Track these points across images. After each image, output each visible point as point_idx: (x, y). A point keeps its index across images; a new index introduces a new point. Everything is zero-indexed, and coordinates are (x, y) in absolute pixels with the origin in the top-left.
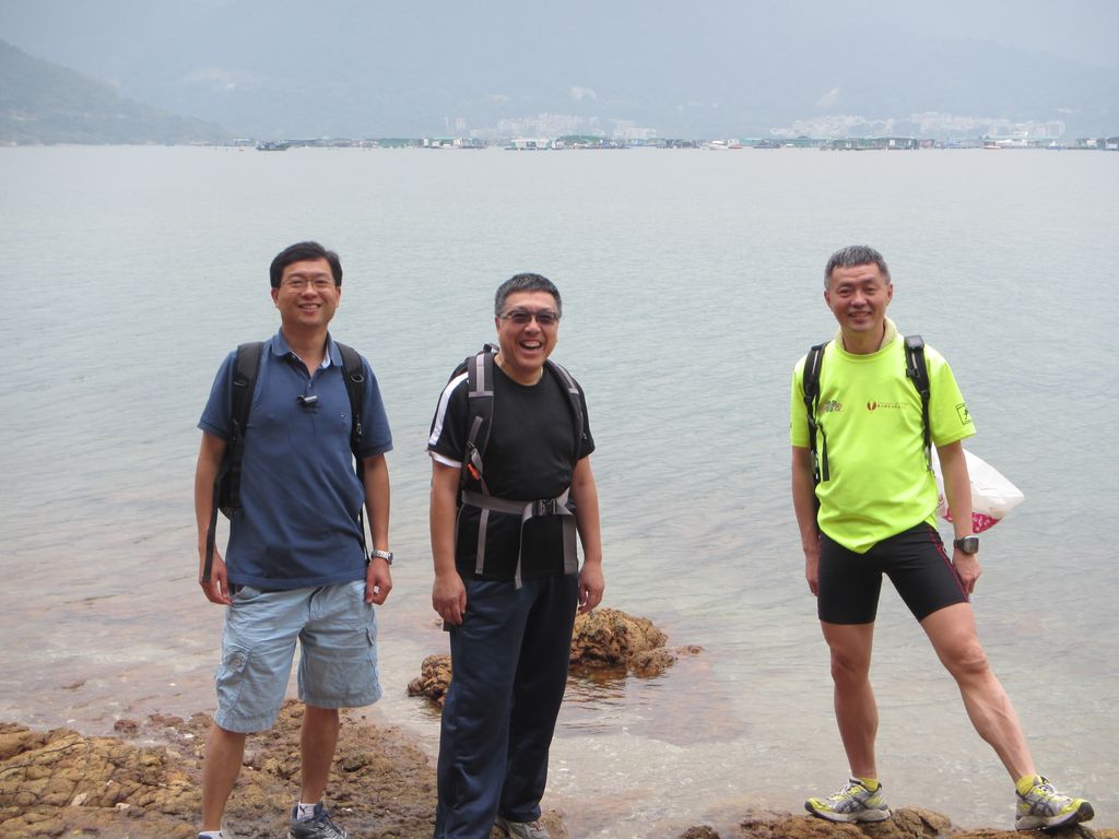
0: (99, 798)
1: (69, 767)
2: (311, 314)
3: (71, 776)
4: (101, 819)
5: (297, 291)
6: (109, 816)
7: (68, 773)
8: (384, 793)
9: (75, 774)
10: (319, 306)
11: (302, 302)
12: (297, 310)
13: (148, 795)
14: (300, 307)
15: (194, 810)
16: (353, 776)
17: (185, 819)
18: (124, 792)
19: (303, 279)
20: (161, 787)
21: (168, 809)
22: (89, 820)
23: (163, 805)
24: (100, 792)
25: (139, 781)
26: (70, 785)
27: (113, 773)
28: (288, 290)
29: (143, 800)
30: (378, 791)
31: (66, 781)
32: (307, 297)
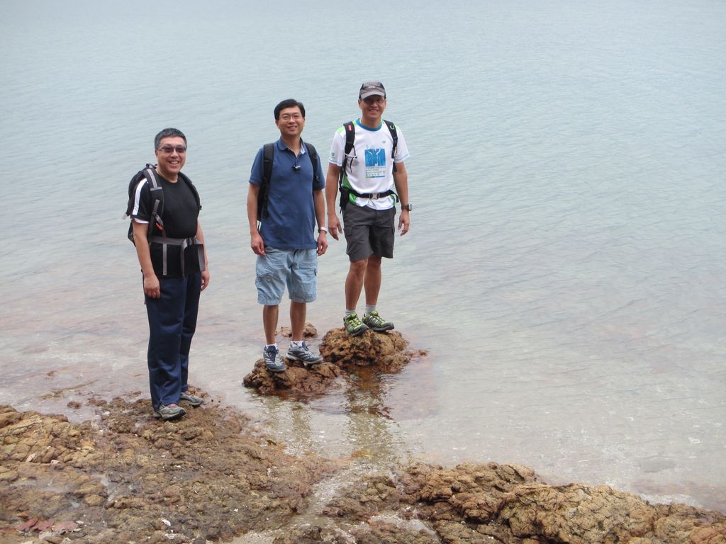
0: (42, 457)
1: (28, 437)
2: (293, 131)
3: (28, 443)
4: (39, 471)
5: (286, 121)
6: (43, 469)
7: (27, 441)
8: (204, 455)
9: (31, 441)
10: (296, 127)
11: (289, 126)
12: (287, 129)
13: (69, 456)
14: (289, 128)
15: (91, 466)
16: (188, 443)
17: (85, 472)
18: (56, 453)
19: (289, 116)
20: (78, 450)
21: (78, 465)
22: (32, 472)
23: (76, 462)
24: (43, 453)
25: (66, 446)
26: (27, 448)
27: (52, 441)
28: (283, 121)
29: (66, 458)
30: (201, 453)
31: (25, 446)
32: (291, 123)
